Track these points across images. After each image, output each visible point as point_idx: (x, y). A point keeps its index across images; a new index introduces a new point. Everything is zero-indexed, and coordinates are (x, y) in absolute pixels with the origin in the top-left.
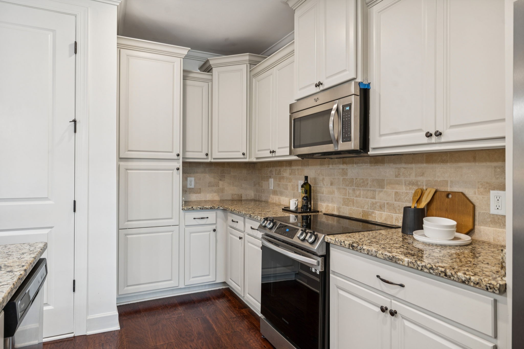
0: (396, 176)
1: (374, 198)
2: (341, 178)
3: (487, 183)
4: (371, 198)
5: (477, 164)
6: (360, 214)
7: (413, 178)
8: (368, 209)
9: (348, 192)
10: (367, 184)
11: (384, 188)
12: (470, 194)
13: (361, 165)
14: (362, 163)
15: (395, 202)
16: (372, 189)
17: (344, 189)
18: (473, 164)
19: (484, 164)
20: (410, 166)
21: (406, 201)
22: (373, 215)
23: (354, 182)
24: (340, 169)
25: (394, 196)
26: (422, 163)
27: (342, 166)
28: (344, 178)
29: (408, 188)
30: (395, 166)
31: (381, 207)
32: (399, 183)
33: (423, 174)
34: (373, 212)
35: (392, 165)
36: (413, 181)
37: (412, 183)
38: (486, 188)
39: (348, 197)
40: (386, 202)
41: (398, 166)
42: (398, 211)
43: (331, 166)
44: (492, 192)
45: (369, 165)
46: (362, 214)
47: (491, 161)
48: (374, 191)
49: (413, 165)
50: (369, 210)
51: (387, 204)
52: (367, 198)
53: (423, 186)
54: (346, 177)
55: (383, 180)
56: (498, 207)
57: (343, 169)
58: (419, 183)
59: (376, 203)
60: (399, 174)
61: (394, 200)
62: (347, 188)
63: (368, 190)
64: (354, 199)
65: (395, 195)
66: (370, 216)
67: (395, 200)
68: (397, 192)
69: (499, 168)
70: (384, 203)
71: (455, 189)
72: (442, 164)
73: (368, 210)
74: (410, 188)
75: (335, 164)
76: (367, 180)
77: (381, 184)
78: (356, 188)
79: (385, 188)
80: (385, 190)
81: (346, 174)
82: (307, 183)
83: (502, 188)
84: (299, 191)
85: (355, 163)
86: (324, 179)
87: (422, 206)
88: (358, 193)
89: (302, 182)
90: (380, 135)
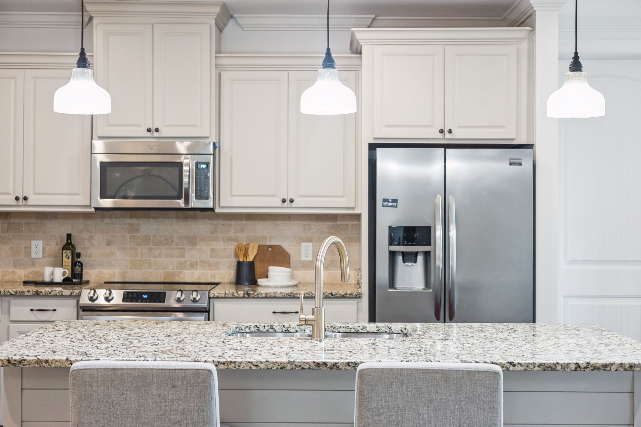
0: (212, 233)
1: (183, 256)
2: (128, 236)
3: (299, 237)
4: (179, 257)
5: (291, 222)
6: (161, 276)
7: (232, 234)
8: (173, 269)
9: (141, 252)
10: (173, 241)
11: (196, 245)
12: (286, 246)
13: (161, 220)
15: (211, 259)
16: (179, 247)
17: (134, 248)
18: (288, 222)
19: (296, 222)
20: (229, 222)
21: (224, 257)
22: (181, 275)
23: (152, 240)
24: (125, 224)
25: (209, 253)
26: (242, 220)
27: (128, 221)
28: (133, 236)
29: (227, 244)
30: (210, 222)
31: (193, 266)
32: (216, 239)
33: (242, 231)
34: (180, 273)
35: (206, 221)
36: (232, 237)
37: (231, 239)
38: (298, 241)
39: (140, 258)
40: (198, 260)
41: (215, 222)
42: (214, 268)
43: (107, 221)
44: (303, 244)
45: (175, 220)
46: (164, 277)
47: (302, 220)
48: (184, 249)
50: (175, 270)
51: (201, 261)
52: (171, 257)
53: (243, 241)
54: (136, 234)
55: (195, 237)
56: (307, 255)
57: (131, 225)
58: (239, 239)
59: (185, 262)
60: (216, 231)
61: (209, 257)
62: (139, 247)
63: (174, 249)
64: (150, 260)
65: (211, 252)
66: (177, 277)
67: (211, 257)
68: (213, 249)
69: (307, 226)
70: (197, 262)
71: (274, 243)
72: (261, 221)
73: (173, 271)
74: (228, 244)
75: (116, 218)
76: (172, 237)
77: (192, 241)
78: (154, 247)
79: (198, 245)
80: (198, 247)
81: (137, 231)
82: (71, 242)
83: (309, 240)
84: (33, 256)
85: (153, 218)
86: (92, 237)
87: (250, 258)
88: (157, 252)
89: (40, 243)
90: (232, 196)
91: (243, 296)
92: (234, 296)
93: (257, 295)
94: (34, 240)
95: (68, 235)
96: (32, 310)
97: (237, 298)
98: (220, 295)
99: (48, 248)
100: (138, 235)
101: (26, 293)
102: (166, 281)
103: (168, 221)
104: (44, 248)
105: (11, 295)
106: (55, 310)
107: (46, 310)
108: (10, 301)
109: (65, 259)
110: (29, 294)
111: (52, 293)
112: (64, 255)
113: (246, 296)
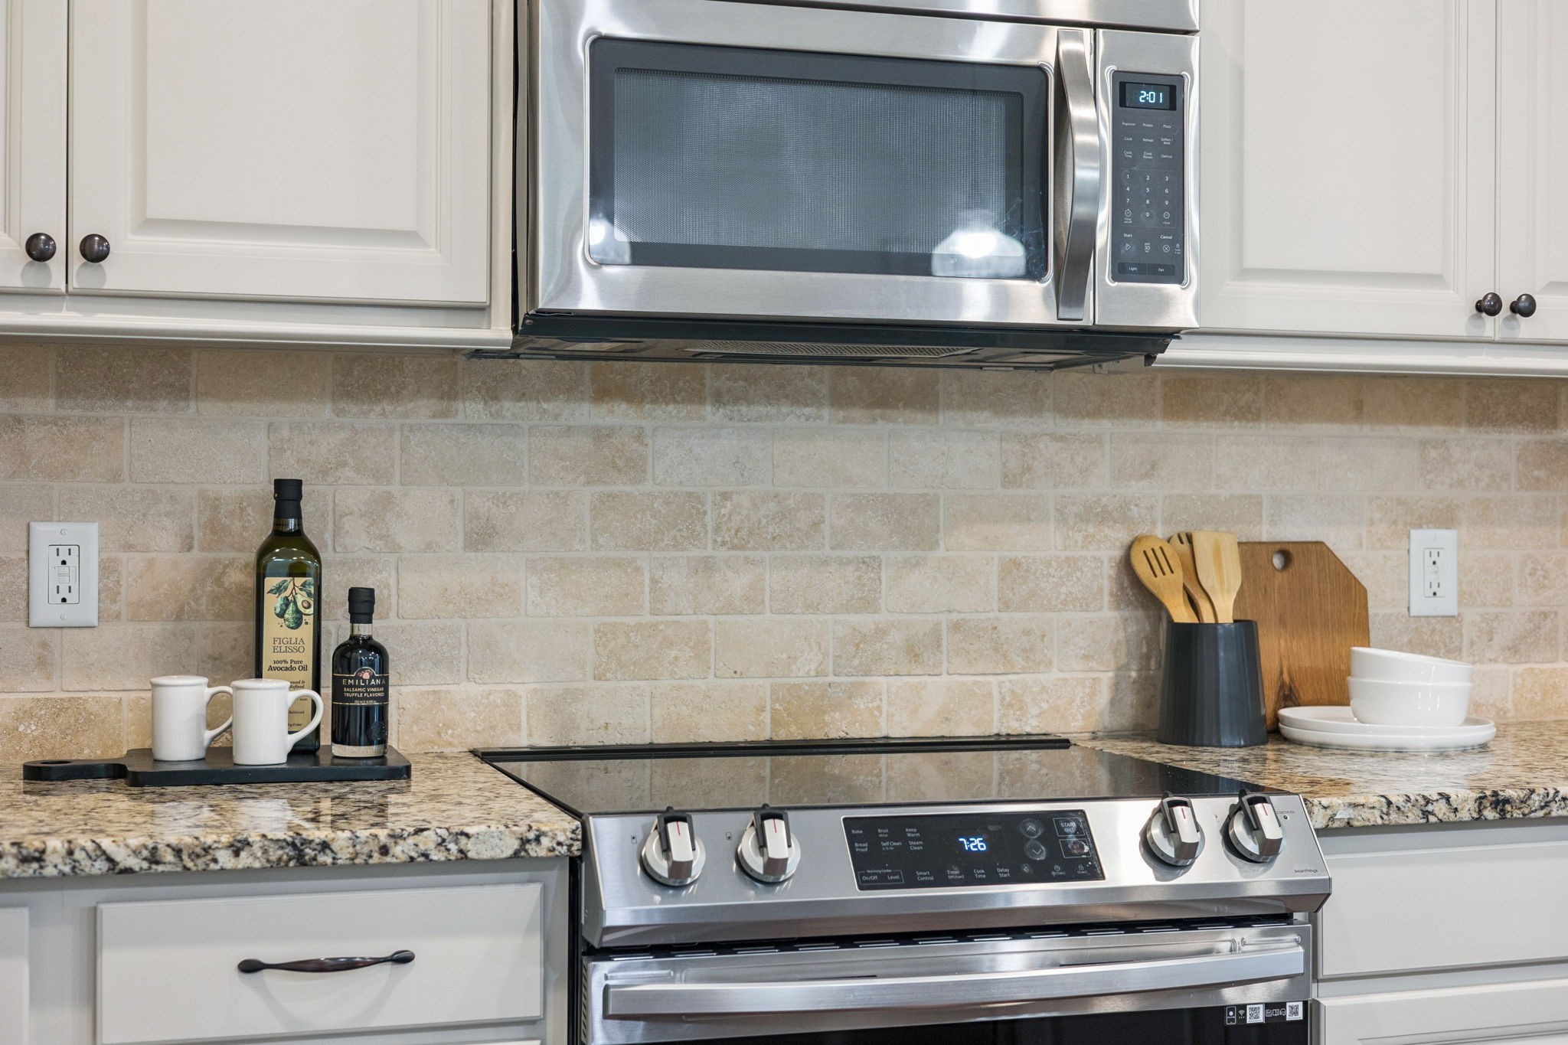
0: (1009, 480)
1: (867, 603)
2: (584, 496)
3: (1400, 503)
4: (847, 608)
5: (1367, 429)
6: (761, 709)
7: (1101, 486)
8: (820, 673)
9: (654, 581)
10: (816, 525)
11: (934, 546)
13: (761, 409)
14: (769, 399)
15: (1005, 616)
16: (847, 554)
17: (617, 565)
18: (1355, 428)
19: (1389, 430)
20: (1087, 427)
21: (1065, 603)
22: (861, 704)
23: (709, 520)
24: (569, 430)
25: (994, 583)
26: (1149, 415)
27: (587, 414)
28: (612, 496)
29: (1079, 537)
30: (998, 424)
31: (918, 653)
32: (1025, 515)
33: (1151, 470)
35: (983, 419)
36: (1104, 500)
37: (1098, 514)
38: (1395, 523)
39: (647, 618)
40: (943, 618)
41: (1022, 424)
42: (1019, 662)
44: (1415, 534)
45: (826, 412)
46: (774, 711)
47: (1411, 421)
48: (870, 564)
49: (1105, 426)
50: (831, 678)
51: (957, 627)
52: (812, 608)
53: (1154, 523)
54: (627, 489)
55: (929, 504)
56: (1435, 588)
57: (601, 435)
58: (1135, 511)
59: (881, 632)
60: (1029, 469)
61: (995, 605)
62: (644, 559)
63: (825, 562)
64: (705, 622)
65: (1002, 579)
66: (837, 715)
67: (1006, 605)
68: (1016, 563)
69: (1435, 448)
70: (936, 628)
71: (1291, 531)
72: (1236, 423)
73: (821, 680)
74: (1086, 537)
75: (522, 396)
76: (811, 502)
77: (913, 522)
78: (723, 553)
79: (941, 543)
80: (941, 552)
81: (635, 468)
82: (299, 532)
83: (1444, 518)
84: (45, 611)
85: (718, 399)
86: (386, 502)
87: (1223, 609)
88: (737, 583)
89: (88, 535)
90: (1245, 273)
91: (1476, 815)
92: (1432, 819)
93: (1542, 808)
94: (47, 519)
95: (279, 484)
96: (250, 967)
97: (1443, 825)
98: (1361, 818)
99: (132, 563)
100: (636, 490)
101: (225, 859)
102: (782, 735)
103: (791, 418)
104: (107, 568)
105: (118, 872)
106: (403, 959)
107: (350, 965)
108: (93, 915)
109: (273, 627)
110: (245, 860)
111: (400, 851)
112: (272, 603)
113: (1490, 814)
